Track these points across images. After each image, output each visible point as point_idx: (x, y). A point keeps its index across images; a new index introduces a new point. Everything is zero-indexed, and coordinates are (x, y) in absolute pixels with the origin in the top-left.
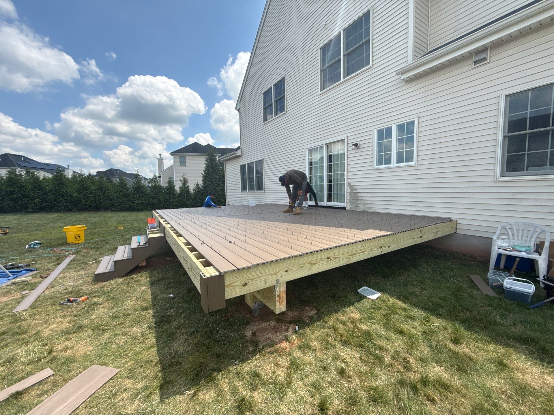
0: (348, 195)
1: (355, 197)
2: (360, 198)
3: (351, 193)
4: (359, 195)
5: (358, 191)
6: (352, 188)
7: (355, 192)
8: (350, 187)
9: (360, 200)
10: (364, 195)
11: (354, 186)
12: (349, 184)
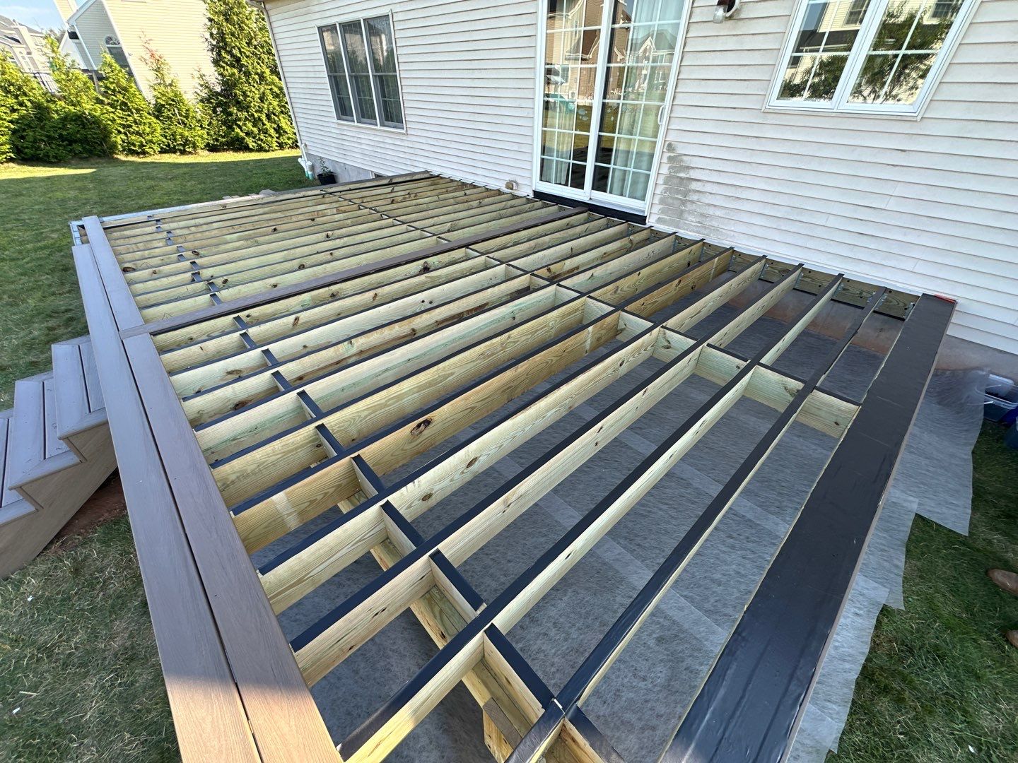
0: (661, 181)
1: (678, 192)
3: (668, 179)
4: (694, 186)
5: (693, 174)
6: (676, 161)
8: (670, 159)
9: (693, 202)
10: (708, 188)
11: (685, 158)
12: (670, 147)
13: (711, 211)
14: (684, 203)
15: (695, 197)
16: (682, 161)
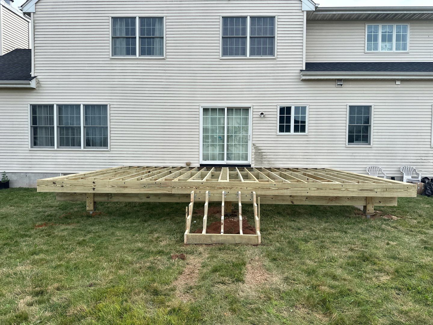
3: (255, 153)
4: (264, 154)
5: (262, 151)
7: (259, 151)
8: (254, 148)
11: (259, 147)
12: (254, 145)
13: (270, 159)
14: (262, 158)
15: (265, 157)
16: (258, 148)
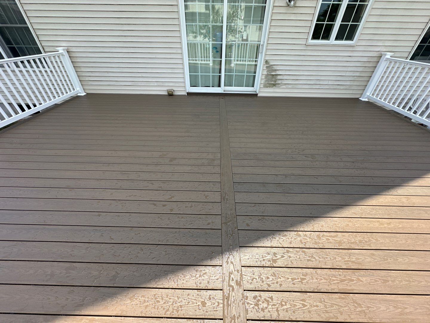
0: (263, 78)
1: (272, 81)
2: (279, 82)
3: (267, 75)
4: (279, 77)
5: (278, 73)
6: (270, 68)
7: (273, 73)
8: (267, 67)
9: (279, 84)
10: (285, 77)
11: (274, 66)
12: (267, 62)
